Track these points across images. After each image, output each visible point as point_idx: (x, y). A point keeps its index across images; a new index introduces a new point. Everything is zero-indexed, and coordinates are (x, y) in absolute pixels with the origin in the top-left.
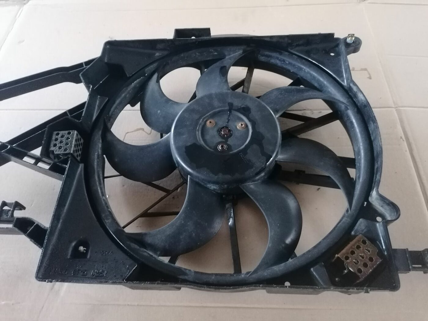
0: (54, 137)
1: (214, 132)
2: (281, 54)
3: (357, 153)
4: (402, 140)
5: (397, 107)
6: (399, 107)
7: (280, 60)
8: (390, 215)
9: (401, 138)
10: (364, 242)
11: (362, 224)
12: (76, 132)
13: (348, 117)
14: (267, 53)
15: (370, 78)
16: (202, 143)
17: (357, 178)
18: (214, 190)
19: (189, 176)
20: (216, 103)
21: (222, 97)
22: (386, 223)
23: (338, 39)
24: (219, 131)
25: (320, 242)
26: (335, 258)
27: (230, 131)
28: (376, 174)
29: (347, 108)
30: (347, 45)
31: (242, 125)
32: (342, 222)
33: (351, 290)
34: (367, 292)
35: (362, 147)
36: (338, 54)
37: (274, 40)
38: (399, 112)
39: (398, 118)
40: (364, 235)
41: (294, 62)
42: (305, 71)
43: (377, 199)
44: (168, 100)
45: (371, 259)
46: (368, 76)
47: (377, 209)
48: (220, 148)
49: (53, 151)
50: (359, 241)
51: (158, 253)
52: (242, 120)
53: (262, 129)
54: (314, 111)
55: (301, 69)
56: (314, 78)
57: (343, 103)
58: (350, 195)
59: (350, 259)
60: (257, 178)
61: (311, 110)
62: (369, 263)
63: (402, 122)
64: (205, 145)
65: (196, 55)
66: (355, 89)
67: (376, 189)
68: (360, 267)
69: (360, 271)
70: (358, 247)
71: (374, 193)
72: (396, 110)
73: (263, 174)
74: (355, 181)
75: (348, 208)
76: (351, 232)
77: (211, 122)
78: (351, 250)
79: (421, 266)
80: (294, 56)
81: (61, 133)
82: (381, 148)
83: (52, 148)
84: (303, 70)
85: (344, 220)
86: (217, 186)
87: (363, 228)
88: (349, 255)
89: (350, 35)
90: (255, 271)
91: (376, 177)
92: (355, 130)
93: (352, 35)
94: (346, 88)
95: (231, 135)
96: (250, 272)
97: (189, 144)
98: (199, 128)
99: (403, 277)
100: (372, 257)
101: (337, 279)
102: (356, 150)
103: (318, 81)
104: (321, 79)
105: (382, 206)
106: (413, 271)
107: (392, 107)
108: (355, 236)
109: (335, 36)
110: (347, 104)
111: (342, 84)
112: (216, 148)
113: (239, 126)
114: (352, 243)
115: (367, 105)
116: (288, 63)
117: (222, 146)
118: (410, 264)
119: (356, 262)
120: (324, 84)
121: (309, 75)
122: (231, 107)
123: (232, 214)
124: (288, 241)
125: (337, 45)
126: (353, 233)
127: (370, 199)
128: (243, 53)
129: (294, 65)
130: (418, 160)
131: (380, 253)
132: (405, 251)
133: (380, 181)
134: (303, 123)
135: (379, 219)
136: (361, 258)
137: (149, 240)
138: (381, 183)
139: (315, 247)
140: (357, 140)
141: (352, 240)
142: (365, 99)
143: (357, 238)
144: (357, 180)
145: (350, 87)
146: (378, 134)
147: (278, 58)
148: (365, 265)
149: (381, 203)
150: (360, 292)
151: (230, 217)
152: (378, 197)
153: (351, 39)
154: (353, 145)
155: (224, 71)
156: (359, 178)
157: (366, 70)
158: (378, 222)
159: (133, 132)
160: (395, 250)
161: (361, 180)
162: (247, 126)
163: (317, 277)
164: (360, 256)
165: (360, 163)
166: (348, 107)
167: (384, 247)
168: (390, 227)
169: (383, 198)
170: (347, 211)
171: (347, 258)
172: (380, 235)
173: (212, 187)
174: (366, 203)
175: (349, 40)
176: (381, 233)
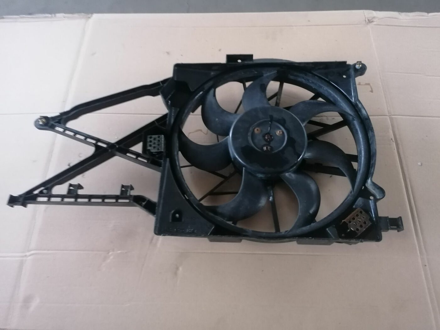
0: (149, 140)
1: (260, 137)
2: (306, 75)
3: (359, 152)
4: (392, 141)
5: (390, 116)
6: (392, 115)
7: (305, 79)
8: (379, 195)
9: (392, 139)
10: (361, 212)
11: (360, 201)
12: (163, 136)
13: (354, 125)
14: (296, 73)
15: (372, 91)
16: (253, 145)
17: (359, 170)
18: (261, 177)
19: (244, 168)
20: (261, 115)
21: (265, 111)
22: (376, 200)
23: (349, 65)
24: (264, 136)
25: (333, 212)
26: (342, 223)
27: (271, 136)
28: (371, 168)
29: (353, 119)
30: (356, 70)
31: (280, 132)
32: (347, 199)
33: (352, 241)
34: (362, 242)
35: (363, 149)
36: (349, 77)
37: (302, 65)
38: (391, 119)
39: (390, 124)
40: (362, 208)
41: (315, 82)
42: (324, 89)
43: (371, 185)
44: (223, 111)
45: (365, 223)
46: (370, 90)
47: (371, 191)
48: (265, 149)
49: (149, 150)
50: (358, 211)
51: (226, 219)
52: (280, 129)
53: (294, 136)
54: (329, 118)
55: (321, 87)
56: (330, 94)
57: (351, 115)
58: (353, 181)
59: (352, 222)
60: (291, 170)
61: (326, 117)
62: (363, 225)
63: (393, 127)
64: (255, 147)
65: (241, 74)
66: (360, 105)
67: (370, 179)
68: (358, 227)
69: (358, 230)
70: (357, 215)
71: (369, 181)
72: (390, 118)
73: (295, 167)
74: (357, 172)
75: (351, 191)
76: (352, 206)
77: (257, 130)
78: (353, 217)
79: (396, 227)
80: (316, 77)
81: (154, 136)
82: (376, 150)
83: (149, 148)
84: (323, 88)
85: (348, 198)
86: (264, 175)
87: (361, 203)
88: (352, 220)
89: (358, 63)
90: (291, 230)
91: (371, 170)
92: (358, 136)
93: (360, 63)
94: (353, 104)
95: (272, 140)
96: (287, 231)
97: (244, 146)
98: (250, 134)
99: (384, 234)
100: (366, 221)
101: (343, 235)
102: (359, 150)
103: (334, 97)
104: (336, 96)
105: (374, 190)
106: (391, 230)
107: (387, 116)
108: (355, 209)
109: (347, 63)
110: (354, 116)
111: (350, 100)
112: (262, 149)
113: (278, 133)
114: (353, 213)
115: (368, 119)
116: (311, 82)
117: (267, 148)
118: (389, 226)
119: (356, 224)
120: (338, 100)
121: (326, 92)
122: (272, 119)
123: (272, 194)
124: (311, 211)
125: (348, 70)
126: (354, 207)
127: (366, 185)
128: (278, 73)
129: (316, 84)
130: (402, 156)
131: (371, 219)
132: (386, 218)
133: (373, 173)
134: (322, 128)
135: (372, 198)
136: (359, 222)
137: (220, 210)
138: (374, 174)
139: (329, 216)
140: (360, 143)
141: (353, 211)
142: (366, 115)
143: (357, 210)
144: (358, 172)
145: (356, 103)
146: (374, 140)
147: (303, 78)
148: (361, 226)
149: (374, 187)
150: (358, 243)
151: (270, 196)
152: (371, 183)
153: (359, 66)
154: (356, 145)
155: (263, 88)
156: (360, 170)
157: (369, 84)
158: (371, 200)
159: (193, 132)
160: (381, 217)
161: (361, 172)
162: (283, 133)
163: (330, 233)
164: (358, 221)
165: (361, 160)
166: (355, 119)
167: (374, 216)
168: (378, 204)
169: (374, 184)
170: (351, 192)
171: (350, 222)
172: (372, 208)
173: (260, 176)
174: (363, 187)
175: (357, 66)
176: (372, 207)
